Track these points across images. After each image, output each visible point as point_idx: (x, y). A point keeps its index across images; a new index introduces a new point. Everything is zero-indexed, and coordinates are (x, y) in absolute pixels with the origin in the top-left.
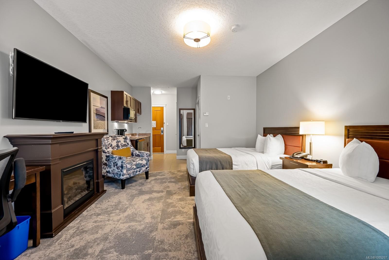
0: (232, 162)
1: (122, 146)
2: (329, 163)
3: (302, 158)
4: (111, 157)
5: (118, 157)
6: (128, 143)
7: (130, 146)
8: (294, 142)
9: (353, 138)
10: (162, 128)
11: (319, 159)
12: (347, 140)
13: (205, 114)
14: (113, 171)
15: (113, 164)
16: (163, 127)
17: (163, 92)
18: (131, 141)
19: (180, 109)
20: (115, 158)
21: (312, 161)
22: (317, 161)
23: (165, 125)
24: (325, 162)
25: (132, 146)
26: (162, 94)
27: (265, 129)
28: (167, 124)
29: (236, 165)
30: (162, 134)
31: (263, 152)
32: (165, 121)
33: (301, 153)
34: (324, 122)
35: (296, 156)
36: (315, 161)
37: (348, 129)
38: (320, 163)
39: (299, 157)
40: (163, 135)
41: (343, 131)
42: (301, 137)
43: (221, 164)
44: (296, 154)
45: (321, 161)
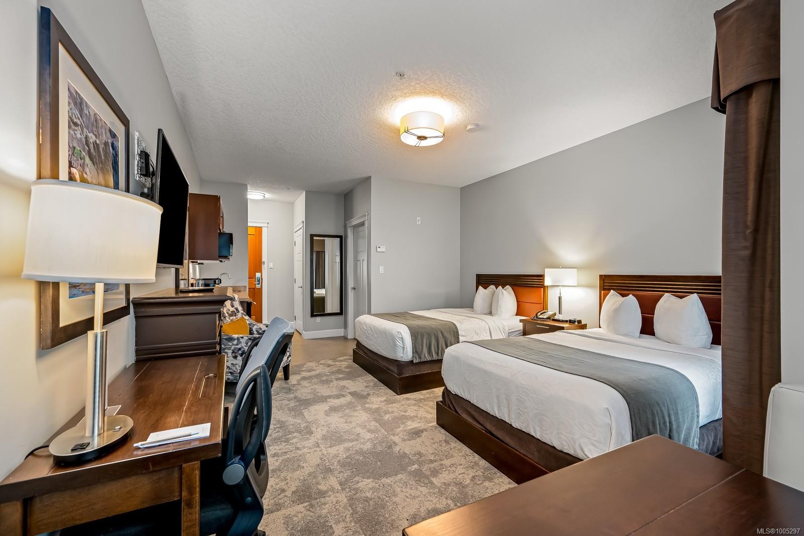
0: (457, 332)
1: (231, 315)
2: (583, 323)
3: (549, 318)
4: (226, 339)
5: (246, 338)
6: (237, 309)
7: (242, 314)
8: (531, 296)
9: (609, 290)
10: (258, 275)
11: (572, 319)
12: (602, 292)
13: (379, 250)
14: (230, 369)
15: (233, 352)
16: (260, 271)
17: (268, 195)
18: (242, 303)
19: (312, 236)
20: (238, 339)
21: (563, 321)
22: (571, 322)
23: (265, 268)
24: (579, 322)
25: (245, 315)
26: (265, 200)
27: (479, 277)
28: (271, 265)
29: (464, 336)
30: (258, 286)
31: (490, 313)
32: (264, 259)
33: (545, 312)
34: (576, 269)
35: (540, 317)
36: (567, 321)
37: (603, 278)
38: (574, 323)
39: (545, 317)
40: (261, 289)
41: (597, 282)
42: (542, 289)
43: (443, 336)
44: (540, 313)
45: (575, 321)
